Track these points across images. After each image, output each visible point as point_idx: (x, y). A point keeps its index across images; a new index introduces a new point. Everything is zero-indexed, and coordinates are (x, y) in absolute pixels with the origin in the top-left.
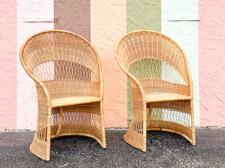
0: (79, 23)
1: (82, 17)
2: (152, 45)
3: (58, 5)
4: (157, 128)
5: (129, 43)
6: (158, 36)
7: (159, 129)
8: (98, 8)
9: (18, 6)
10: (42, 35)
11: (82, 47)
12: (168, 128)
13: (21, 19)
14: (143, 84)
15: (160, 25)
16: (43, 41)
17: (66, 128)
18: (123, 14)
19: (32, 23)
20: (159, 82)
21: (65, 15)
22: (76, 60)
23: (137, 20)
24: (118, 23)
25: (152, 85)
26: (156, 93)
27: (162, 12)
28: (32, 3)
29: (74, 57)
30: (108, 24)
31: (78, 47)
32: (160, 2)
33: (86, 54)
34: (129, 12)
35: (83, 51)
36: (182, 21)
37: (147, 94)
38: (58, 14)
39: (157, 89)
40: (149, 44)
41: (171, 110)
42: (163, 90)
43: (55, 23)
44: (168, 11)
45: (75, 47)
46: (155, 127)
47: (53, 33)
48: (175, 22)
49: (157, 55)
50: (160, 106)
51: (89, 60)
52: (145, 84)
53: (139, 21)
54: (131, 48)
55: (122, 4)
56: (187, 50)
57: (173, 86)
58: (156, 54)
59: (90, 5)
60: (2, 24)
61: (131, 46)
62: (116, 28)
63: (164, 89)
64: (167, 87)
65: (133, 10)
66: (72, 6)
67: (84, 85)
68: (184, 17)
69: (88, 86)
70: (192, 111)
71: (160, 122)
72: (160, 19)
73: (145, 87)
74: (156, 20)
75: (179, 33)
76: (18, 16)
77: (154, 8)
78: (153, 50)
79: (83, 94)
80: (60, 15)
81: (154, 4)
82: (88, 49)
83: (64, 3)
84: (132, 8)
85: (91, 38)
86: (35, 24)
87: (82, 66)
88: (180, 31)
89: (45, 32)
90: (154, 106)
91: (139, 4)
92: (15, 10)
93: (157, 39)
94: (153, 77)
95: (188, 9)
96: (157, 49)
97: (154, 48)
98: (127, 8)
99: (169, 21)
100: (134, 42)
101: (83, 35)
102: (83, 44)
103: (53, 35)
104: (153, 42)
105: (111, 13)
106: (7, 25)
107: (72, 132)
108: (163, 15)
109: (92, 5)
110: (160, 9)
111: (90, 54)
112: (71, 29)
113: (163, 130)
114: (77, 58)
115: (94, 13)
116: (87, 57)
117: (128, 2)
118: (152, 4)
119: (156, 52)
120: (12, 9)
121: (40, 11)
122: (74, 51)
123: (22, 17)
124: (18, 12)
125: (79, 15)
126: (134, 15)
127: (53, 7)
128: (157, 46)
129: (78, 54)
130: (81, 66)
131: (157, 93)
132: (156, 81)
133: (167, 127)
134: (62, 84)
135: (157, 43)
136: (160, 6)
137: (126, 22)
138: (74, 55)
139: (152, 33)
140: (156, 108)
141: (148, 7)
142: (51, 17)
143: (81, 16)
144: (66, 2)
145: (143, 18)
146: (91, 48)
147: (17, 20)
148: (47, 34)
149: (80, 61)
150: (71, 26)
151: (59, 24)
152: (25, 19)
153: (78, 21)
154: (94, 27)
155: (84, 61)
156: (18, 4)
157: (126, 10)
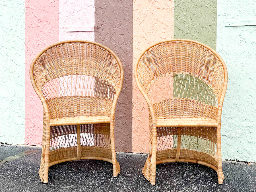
0: (120, 31)
1: (124, 25)
2: (187, 58)
3: (99, 12)
4: (193, 159)
5: (156, 54)
6: (195, 46)
7: (195, 161)
8: (141, 13)
9: (60, 15)
10: (60, 45)
11: (107, 59)
12: (205, 162)
13: (63, 29)
14: (171, 105)
15: (215, 33)
16: (61, 53)
17: (88, 150)
18: (170, 20)
19: (73, 33)
20: (191, 103)
21: (106, 23)
22: (99, 74)
23: (186, 26)
24: (163, 30)
25: (184, 107)
26: (187, 117)
27: (218, 16)
28: (73, 11)
29: (96, 71)
30: (152, 32)
31: (102, 60)
32: (216, 3)
33: (110, 68)
34: (176, 17)
35: (107, 63)
36: (245, 27)
37: (175, 117)
38: (99, 22)
39: (189, 112)
40: (182, 56)
41: (204, 139)
42: (197, 114)
43: (96, 32)
44: (226, 14)
45: (98, 60)
46: (190, 159)
47: (74, 43)
48: (234, 28)
49: (192, 70)
50: (192, 133)
51: (112, 74)
52: (174, 105)
53: (189, 28)
54: (159, 61)
55: (168, 8)
56: (250, 64)
57: (208, 109)
58: (191, 68)
59: (132, 11)
60: (45, 34)
61: (158, 59)
62: (162, 37)
63: (197, 112)
64: (201, 110)
65: (182, 15)
66: (114, 12)
67: (104, 104)
68: (246, 21)
69: (108, 105)
70: (218, 141)
71: (194, 152)
72: (215, 25)
73: (174, 109)
74: (210, 26)
75: (240, 42)
76: (60, 26)
77: (207, 11)
78: (187, 64)
79: (103, 113)
80: (101, 23)
81: (207, 6)
82: (112, 62)
83: (105, 10)
84: (181, 13)
85: (133, 49)
86: (76, 34)
87: (105, 82)
88: (241, 39)
89: (64, 42)
90: (186, 132)
91: (189, 6)
92: (57, 19)
93: (195, 50)
94: (184, 97)
95: (252, 10)
96: (193, 63)
97: (189, 60)
98: (175, 13)
99: (226, 27)
100: (162, 53)
101: (125, 45)
102: (108, 56)
103: (74, 45)
104: (189, 54)
105: (156, 19)
106: (49, 35)
107: (96, 156)
108: (220, 20)
109: (135, 10)
110: (215, 12)
111: (114, 68)
112: (112, 39)
113: (199, 162)
114: (100, 72)
115: (137, 19)
116: (111, 71)
117: (176, 5)
118: (206, 6)
119: (191, 66)
120: (55, 18)
121: (81, 20)
122: (98, 64)
123: (64, 27)
124: (60, 22)
125: (120, 23)
126: (183, 21)
127: (94, 15)
128: (193, 59)
129: (101, 68)
130: (103, 81)
131: (189, 117)
132: (188, 102)
133: (203, 159)
134: (80, 101)
135: (194, 54)
136: (216, 9)
137: (173, 30)
138: (96, 69)
139: (187, 42)
140: (187, 135)
141: (200, 10)
142: (91, 26)
143: (123, 23)
144: (107, 9)
145: (194, 24)
146: (116, 61)
147: (60, 29)
148: (67, 44)
149: (103, 76)
150: (112, 36)
151: (100, 34)
152: (67, 28)
153: (120, 29)
154: (136, 36)
155: (107, 75)
156: (60, 13)
157: (173, 14)
